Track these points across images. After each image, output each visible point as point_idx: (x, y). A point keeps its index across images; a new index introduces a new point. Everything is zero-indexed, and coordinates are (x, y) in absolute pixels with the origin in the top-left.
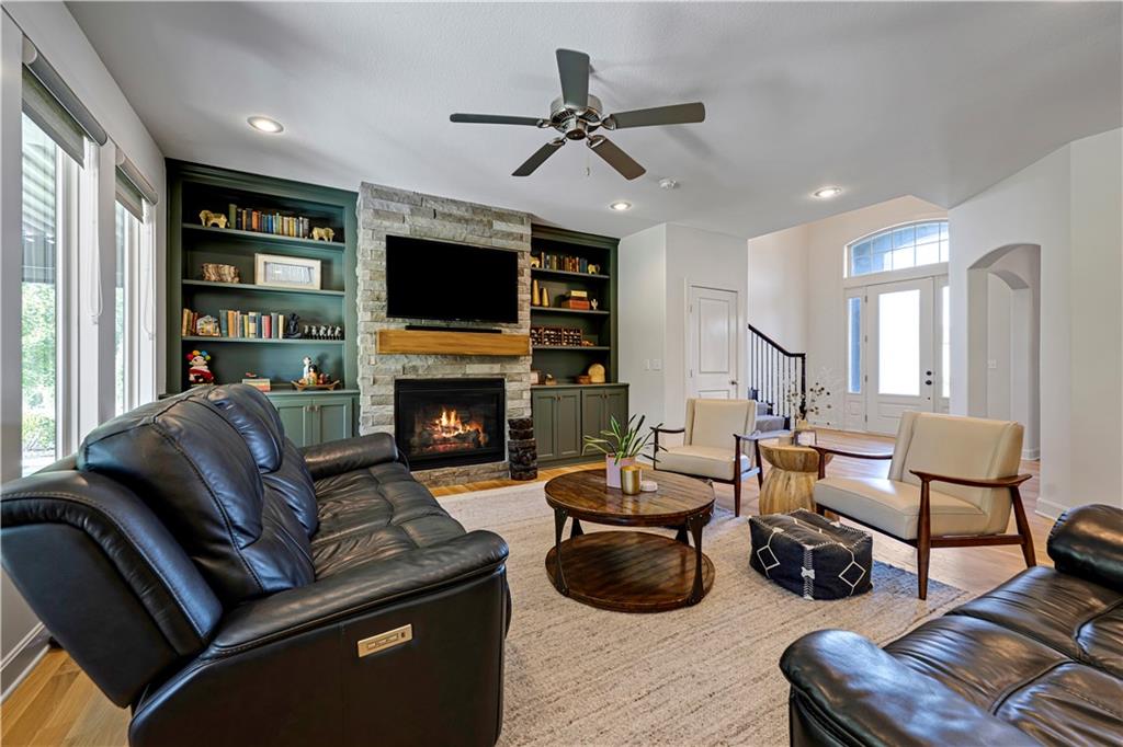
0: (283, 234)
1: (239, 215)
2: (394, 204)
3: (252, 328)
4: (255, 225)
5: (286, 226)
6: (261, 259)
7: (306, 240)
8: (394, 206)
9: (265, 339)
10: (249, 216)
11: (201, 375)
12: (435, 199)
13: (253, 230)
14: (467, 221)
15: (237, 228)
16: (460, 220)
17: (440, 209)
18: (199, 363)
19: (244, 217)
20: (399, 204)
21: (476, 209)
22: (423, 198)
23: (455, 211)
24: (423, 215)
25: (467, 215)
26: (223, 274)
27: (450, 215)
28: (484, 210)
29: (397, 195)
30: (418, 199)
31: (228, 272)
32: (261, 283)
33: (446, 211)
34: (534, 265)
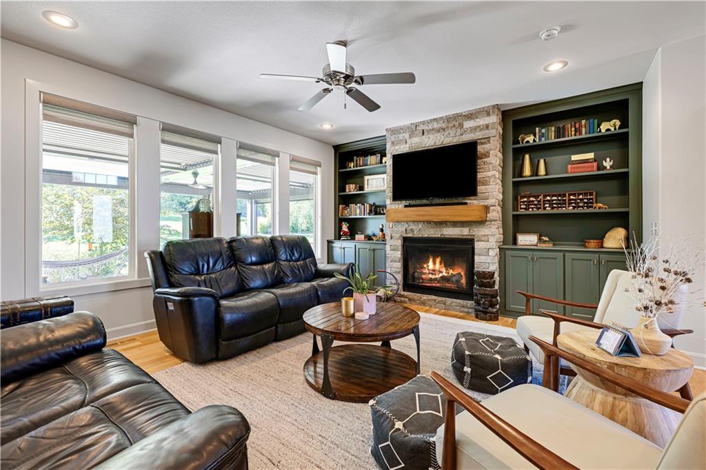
0: (371, 165)
1: (356, 161)
2: (401, 135)
3: (358, 211)
4: (362, 164)
5: (372, 161)
6: (366, 178)
7: (379, 165)
8: (401, 136)
9: (362, 216)
10: (360, 160)
11: (345, 234)
12: (423, 123)
13: (361, 166)
14: (444, 129)
15: (356, 167)
16: (439, 130)
17: (425, 127)
18: (345, 228)
20: (404, 134)
21: (448, 119)
22: (417, 125)
23: (436, 125)
24: (417, 136)
25: (444, 126)
26: (350, 189)
27: (433, 130)
28: (456, 117)
29: (402, 129)
30: (414, 127)
31: (352, 187)
32: (366, 190)
33: (430, 127)
34: (528, 142)
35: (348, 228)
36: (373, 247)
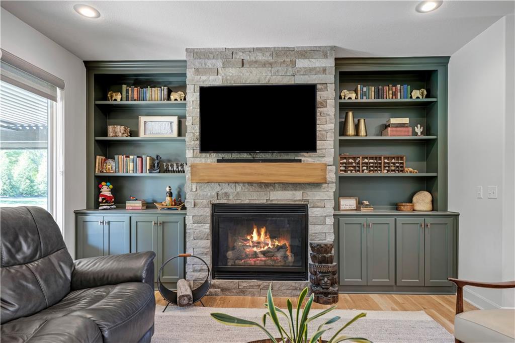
0: (152, 100)
1: (127, 91)
2: (210, 61)
3: (132, 166)
4: (135, 97)
5: (154, 95)
6: (143, 119)
7: (166, 102)
8: (210, 63)
9: (139, 174)
10: (133, 91)
11: (107, 200)
12: (243, 50)
13: (135, 100)
14: (271, 64)
15: (126, 100)
16: (264, 65)
17: (246, 58)
18: (106, 190)
19: (130, 92)
20: (214, 61)
22: (233, 52)
23: (260, 57)
24: (233, 66)
26: (117, 132)
27: (256, 62)
28: (287, 51)
29: (211, 53)
30: (229, 54)
31: (120, 129)
32: (142, 135)
33: (253, 58)
34: (350, 98)
35: (112, 191)
36: (162, 219)
